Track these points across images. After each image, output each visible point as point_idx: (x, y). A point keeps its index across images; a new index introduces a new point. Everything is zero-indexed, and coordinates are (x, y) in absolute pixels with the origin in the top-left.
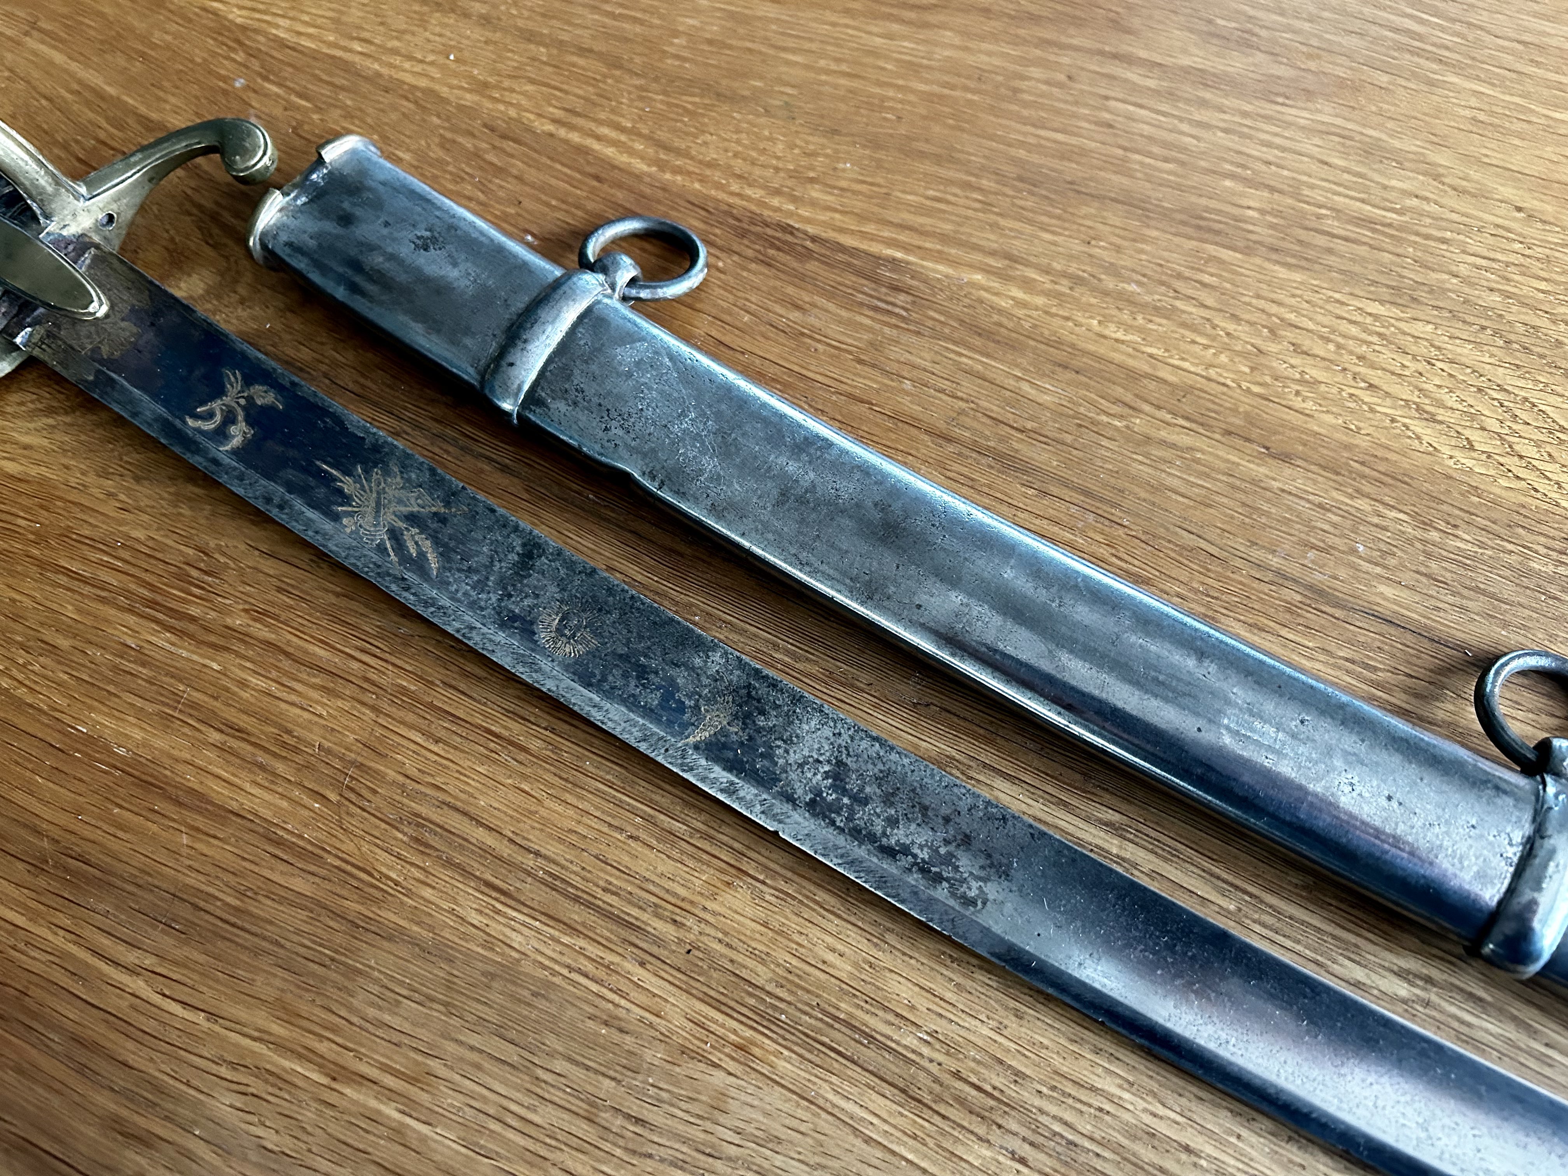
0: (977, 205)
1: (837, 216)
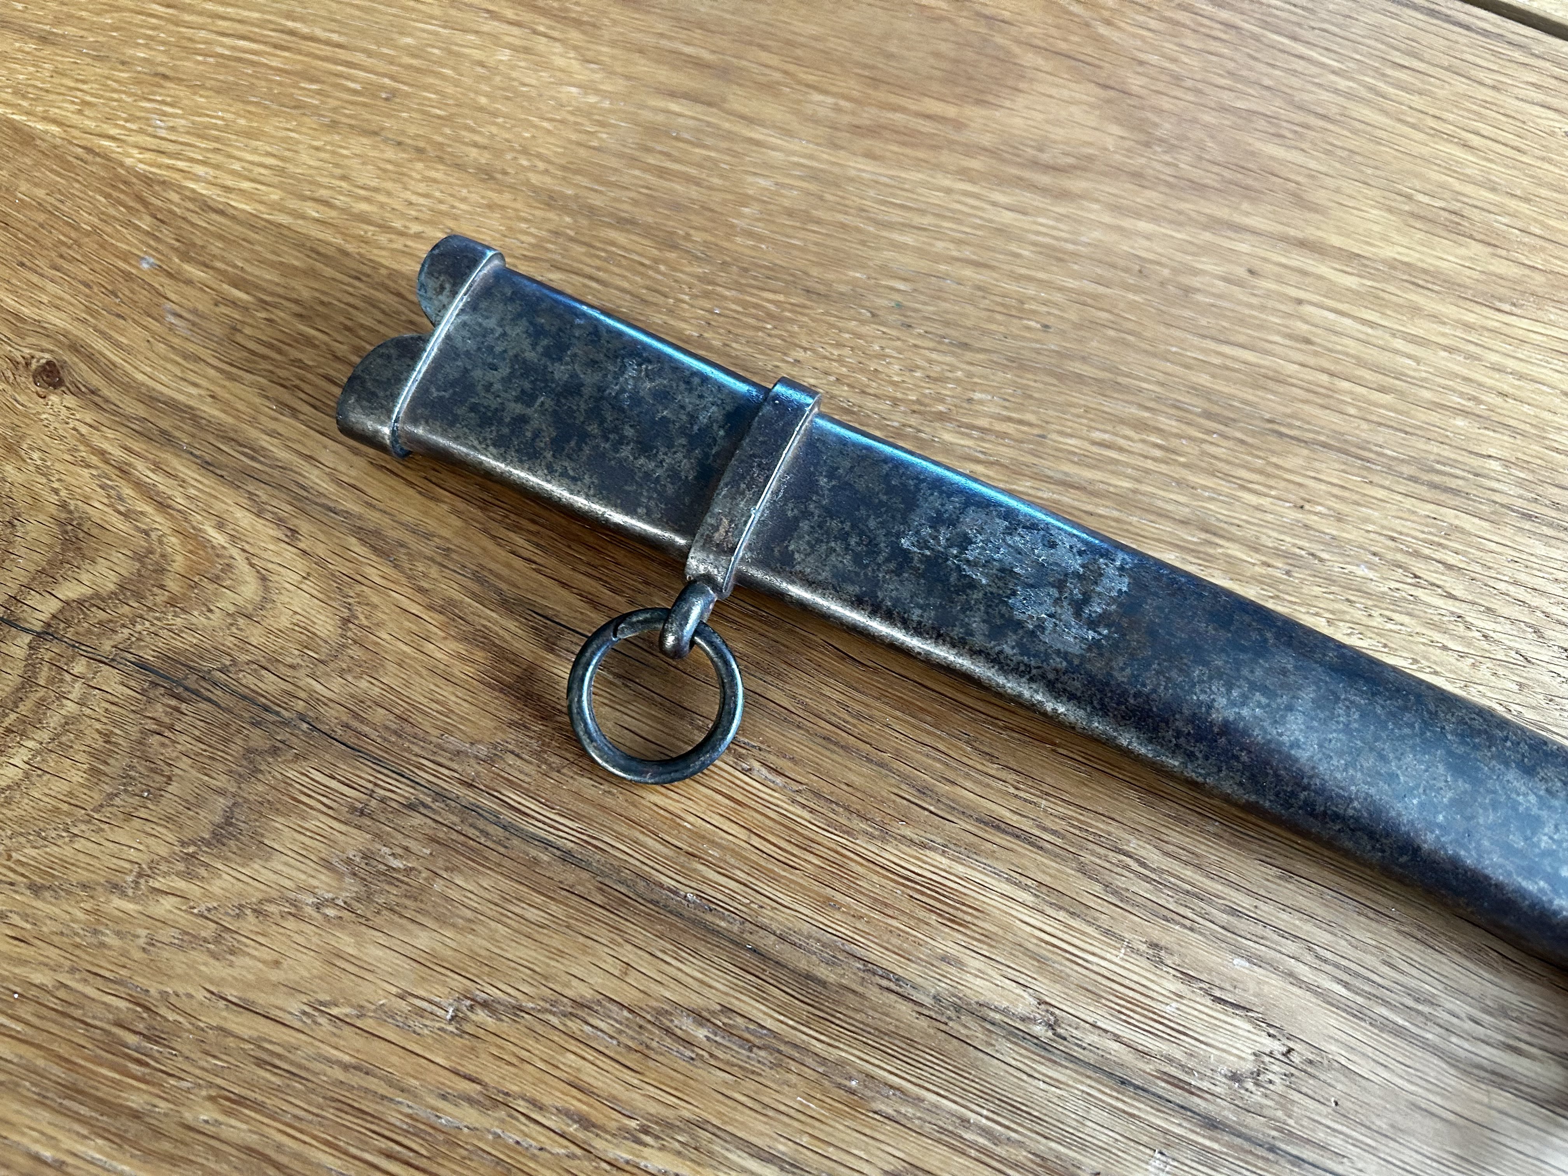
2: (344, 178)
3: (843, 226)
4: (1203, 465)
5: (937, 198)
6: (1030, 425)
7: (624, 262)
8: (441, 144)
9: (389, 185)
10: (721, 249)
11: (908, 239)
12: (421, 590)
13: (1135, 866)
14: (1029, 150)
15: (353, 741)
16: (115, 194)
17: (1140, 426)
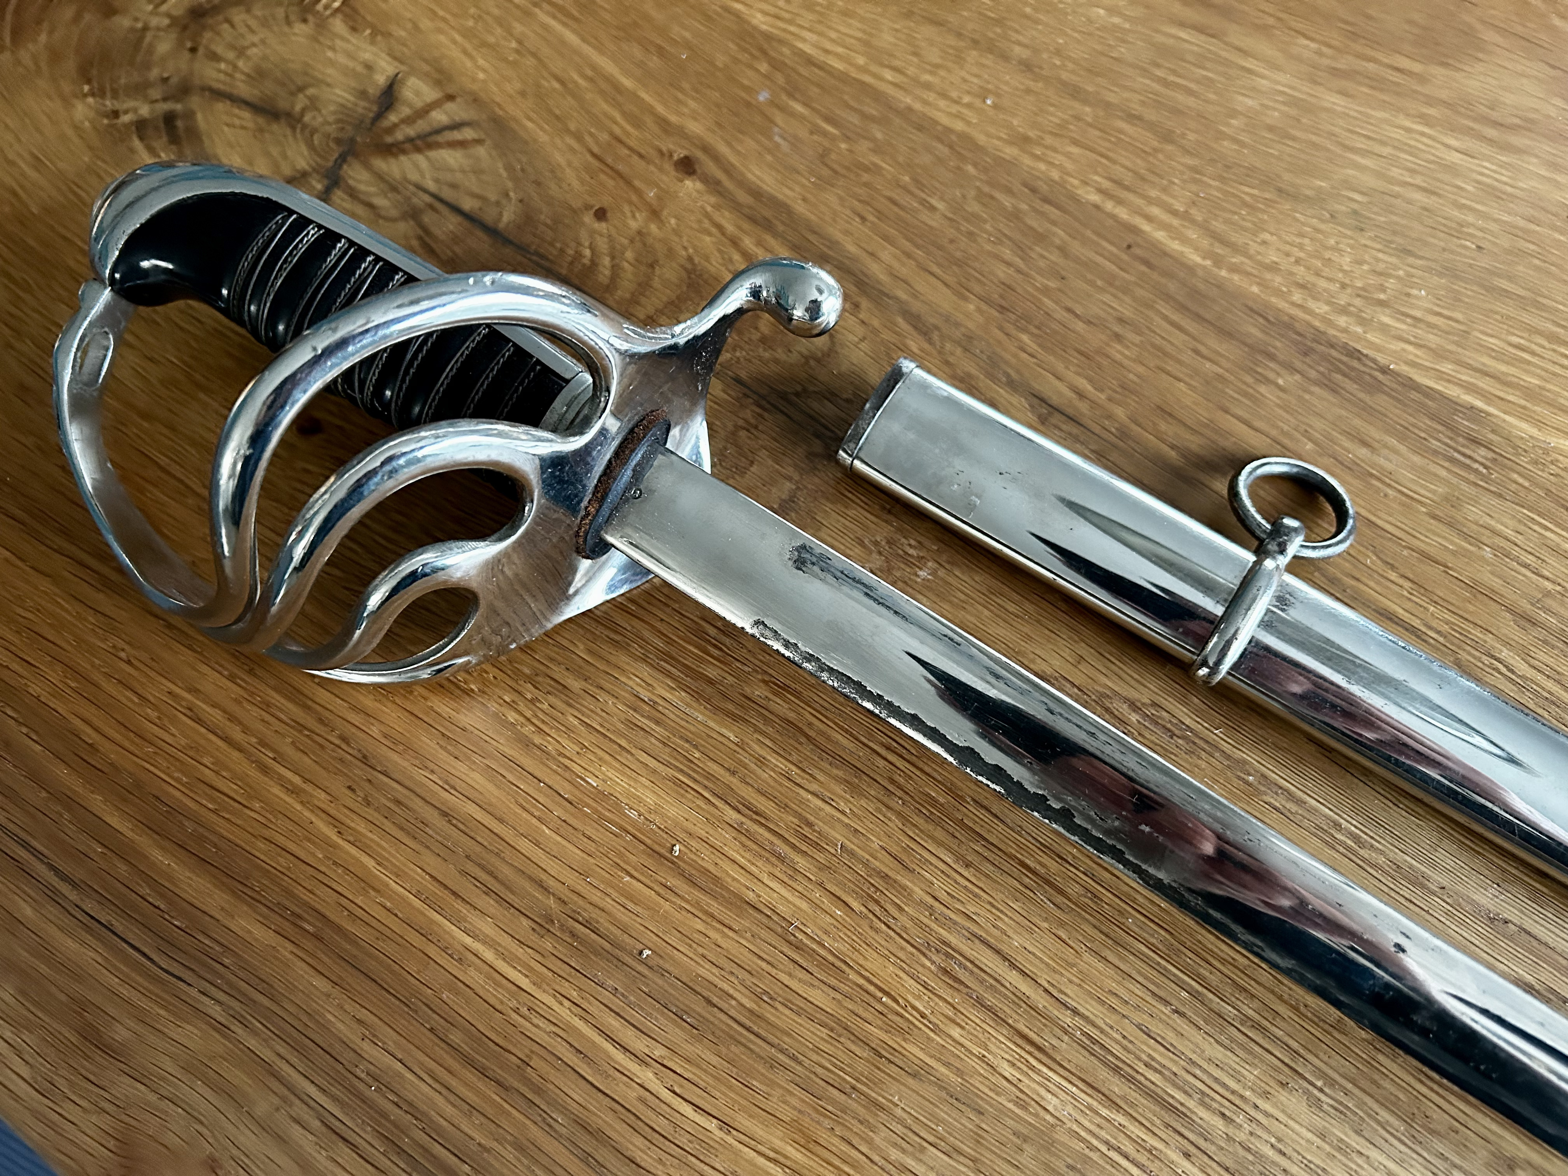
2: (915, 54)
3: (1314, 145)
5: (1398, 135)
6: (1457, 321)
8: (992, 39)
9: (950, 64)
10: (1210, 148)
11: (1369, 163)
12: (947, 363)
13: (1503, 670)
14: (1482, 107)
16: (743, 43)
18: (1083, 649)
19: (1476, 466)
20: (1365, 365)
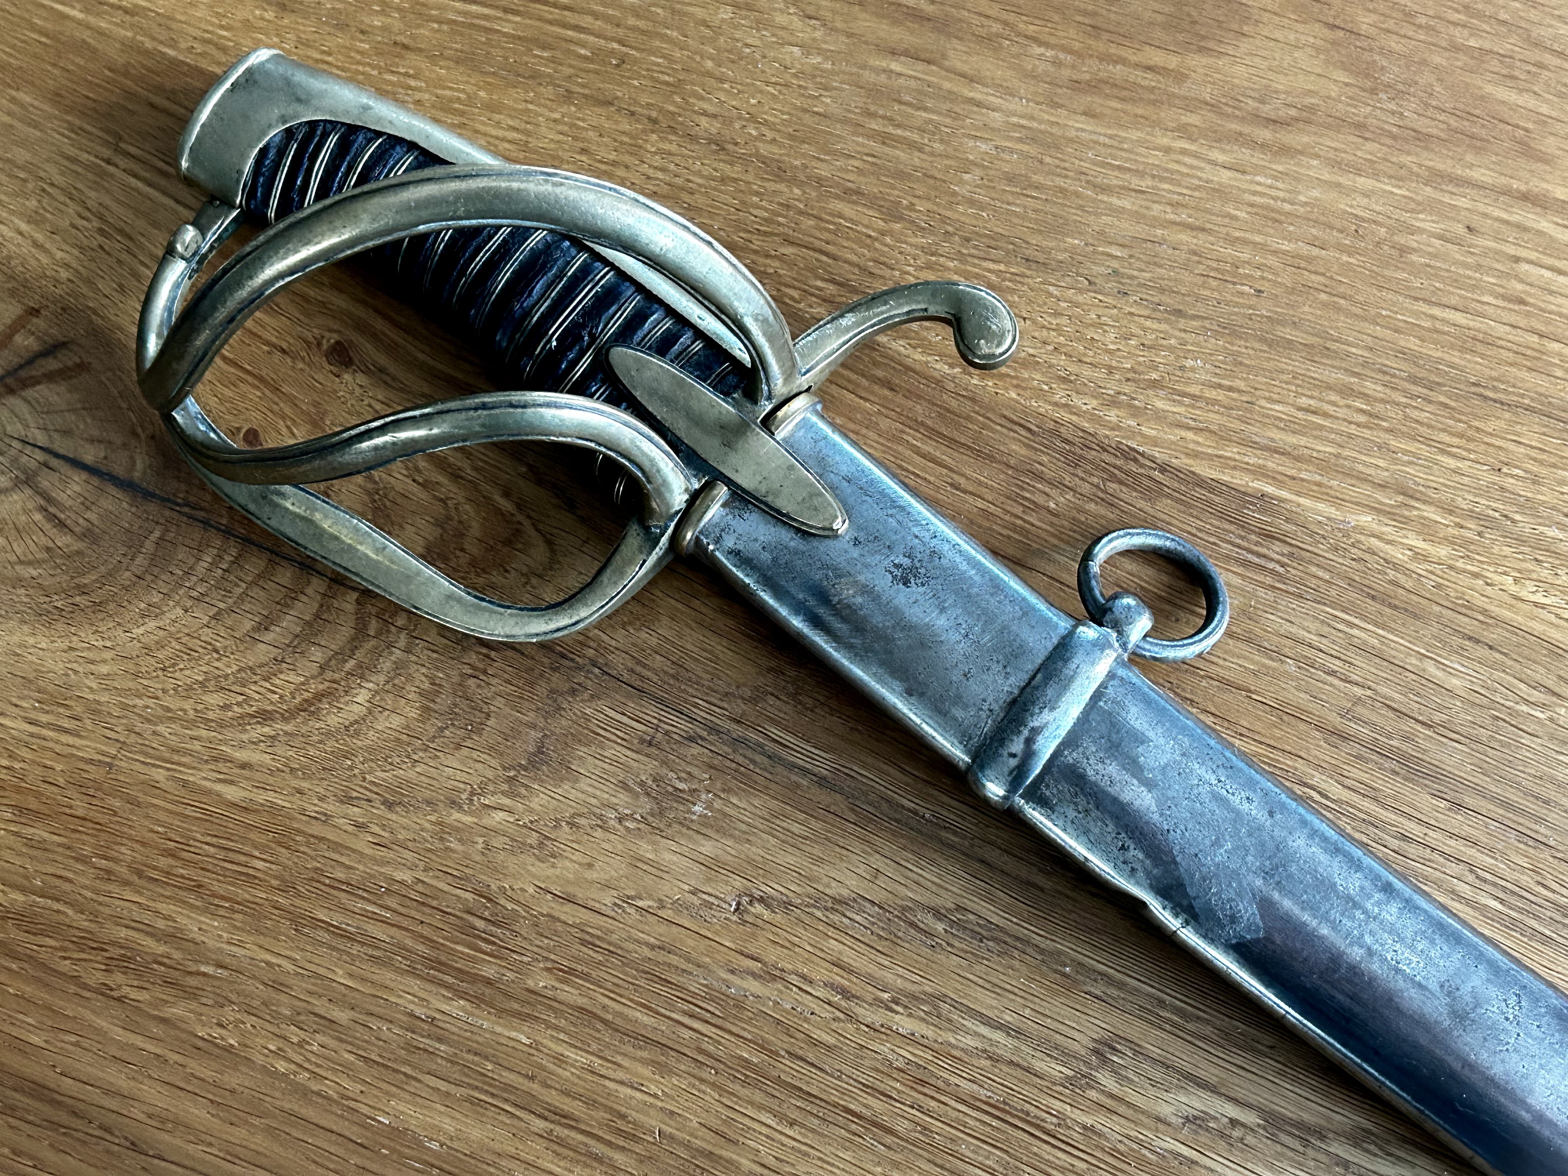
0: (1362, 419)
1: (1190, 435)
2: (584, 151)
3: (1063, 190)
4: (1404, 429)
5: (1156, 159)
6: (1239, 391)
7: (852, 234)
8: (673, 113)
9: (627, 159)
10: (944, 220)
11: (1126, 204)
14: (1250, 101)
15: (637, 684)
17: (1347, 391)
18: (877, 861)
19: (1271, 565)
20: (1142, 466)
